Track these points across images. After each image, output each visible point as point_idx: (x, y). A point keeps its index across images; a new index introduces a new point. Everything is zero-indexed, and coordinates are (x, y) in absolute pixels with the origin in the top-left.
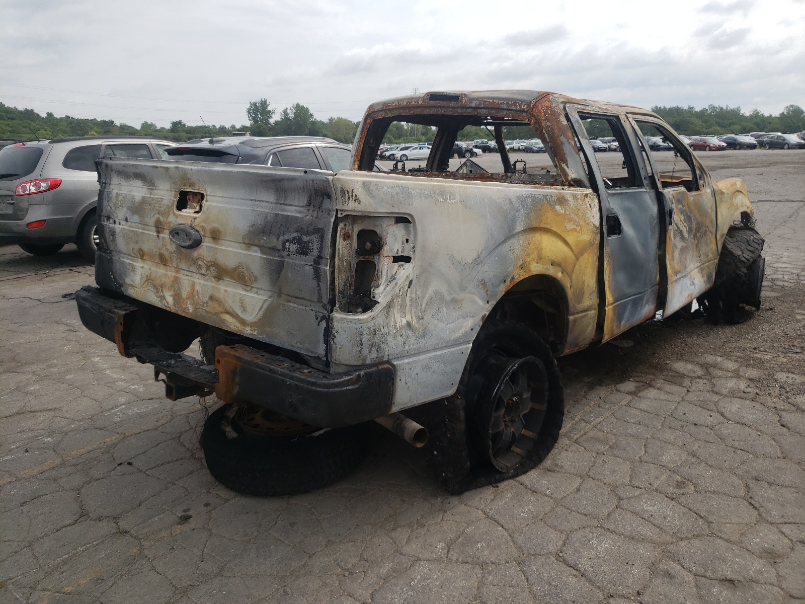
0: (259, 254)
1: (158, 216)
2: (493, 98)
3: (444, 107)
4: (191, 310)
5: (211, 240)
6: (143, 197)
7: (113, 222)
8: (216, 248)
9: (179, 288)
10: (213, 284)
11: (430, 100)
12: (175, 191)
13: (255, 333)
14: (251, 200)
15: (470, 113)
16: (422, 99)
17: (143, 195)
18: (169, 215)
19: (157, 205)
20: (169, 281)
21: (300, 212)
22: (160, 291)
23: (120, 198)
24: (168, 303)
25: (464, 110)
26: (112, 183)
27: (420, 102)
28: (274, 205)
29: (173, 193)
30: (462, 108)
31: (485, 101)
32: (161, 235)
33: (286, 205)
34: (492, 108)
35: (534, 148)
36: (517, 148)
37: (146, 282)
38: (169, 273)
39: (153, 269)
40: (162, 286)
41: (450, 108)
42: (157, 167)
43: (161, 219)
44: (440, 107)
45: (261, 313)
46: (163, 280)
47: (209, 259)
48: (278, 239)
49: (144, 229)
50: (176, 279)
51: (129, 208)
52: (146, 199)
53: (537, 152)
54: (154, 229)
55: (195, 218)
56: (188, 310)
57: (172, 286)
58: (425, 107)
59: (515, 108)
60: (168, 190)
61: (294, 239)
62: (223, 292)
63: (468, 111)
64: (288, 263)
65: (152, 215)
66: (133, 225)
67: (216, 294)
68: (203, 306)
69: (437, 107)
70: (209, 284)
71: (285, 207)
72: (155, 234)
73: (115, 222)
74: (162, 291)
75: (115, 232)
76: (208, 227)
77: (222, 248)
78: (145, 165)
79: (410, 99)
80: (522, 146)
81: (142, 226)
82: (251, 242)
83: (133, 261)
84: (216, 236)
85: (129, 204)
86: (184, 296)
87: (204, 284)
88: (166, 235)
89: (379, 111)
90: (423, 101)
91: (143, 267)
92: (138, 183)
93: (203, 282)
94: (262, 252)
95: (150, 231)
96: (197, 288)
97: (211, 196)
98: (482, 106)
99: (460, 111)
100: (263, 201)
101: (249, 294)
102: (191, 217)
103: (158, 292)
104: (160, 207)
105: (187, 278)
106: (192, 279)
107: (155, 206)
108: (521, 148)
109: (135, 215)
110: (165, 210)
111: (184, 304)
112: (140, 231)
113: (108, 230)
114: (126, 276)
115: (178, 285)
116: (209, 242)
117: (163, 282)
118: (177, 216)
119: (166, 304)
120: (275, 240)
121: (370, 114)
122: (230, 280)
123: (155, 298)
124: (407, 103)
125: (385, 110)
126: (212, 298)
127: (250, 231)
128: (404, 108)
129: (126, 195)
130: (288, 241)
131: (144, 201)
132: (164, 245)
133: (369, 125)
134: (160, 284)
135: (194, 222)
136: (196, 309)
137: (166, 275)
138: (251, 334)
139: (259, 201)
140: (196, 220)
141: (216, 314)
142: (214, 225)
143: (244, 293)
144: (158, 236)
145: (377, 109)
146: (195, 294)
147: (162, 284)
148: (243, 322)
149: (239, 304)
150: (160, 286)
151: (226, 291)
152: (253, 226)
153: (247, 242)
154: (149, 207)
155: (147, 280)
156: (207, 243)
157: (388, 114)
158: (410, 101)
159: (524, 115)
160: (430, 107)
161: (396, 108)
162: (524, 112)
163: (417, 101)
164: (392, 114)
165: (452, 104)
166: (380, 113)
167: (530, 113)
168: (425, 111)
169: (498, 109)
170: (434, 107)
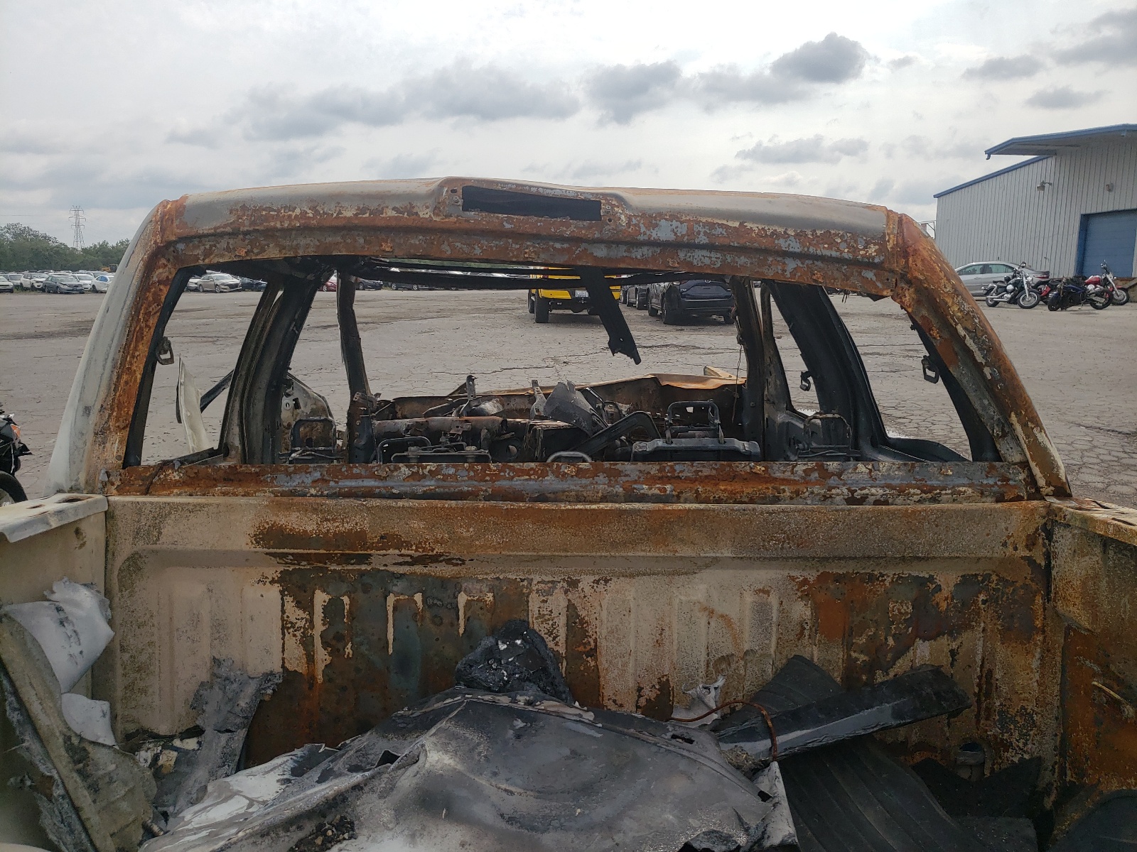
2: (742, 217)
3: (536, 237)
11: (465, 208)
15: (645, 260)
16: (430, 202)
25: (621, 252)
27: (425, 213)
30: (610, 243)
31: (712, 226)
34: (743, 250)
35: (62, 286)
36: (30, 286)
41: (562, 239)
44: (517, 236)
53: (68, 293)
58: (452, 230)
59: (834, 254)
63: (638, 253)
79: (370, 196)
80: (37, 282)
89: (217, 235)
90: (436, 210)
98: (703, 239)
99: (600, 252)
108: (36, 285)
121: (169, 244)
124: (362, 211)
125: (246, 233)
128: (347, 228)
133: (165, 290)
145: (206, 227)
157: (263, 250)
158: (374, 205)
159: (870, 275)
160: (469, 233)
161: (306, 229)
162: (870, 265)
163: (410, 210)
164: (282, 248)
165: (572, 227)
166: (223, 244)
167: (892, 271)
168: (445, 247)
169: (766, 251)
170: (485, 233)
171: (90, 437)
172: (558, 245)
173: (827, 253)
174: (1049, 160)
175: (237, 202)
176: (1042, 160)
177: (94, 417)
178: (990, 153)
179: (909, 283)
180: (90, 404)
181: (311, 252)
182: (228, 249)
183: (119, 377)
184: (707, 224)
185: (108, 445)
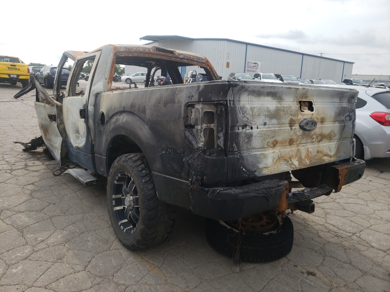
0: (338, 125)
1: (291, 117)
2: (190, 55)
3: (165, 56)
4: (308, 162)
5: (320, 123)
6: (276, 107)
7: (250, 129)
8: (323, 127)
9: (300, 154)
10: (317, 145)
11: (157, 51)
12: (297, 102)
13: (335, 159)
14: (332, 102)
15: (179, 60)
16: (152, 49)
17: (275, 106)
18: (298, 115)
19: (288, 111)
20: (294, 153)
21: (346, 105)
22: (289, 161)
23: (255, 110)
24: (295, 166)
25: (176, 59)
26: (241, 100)
27: (152, 51)
28: (339, 103)
29: (296, 103)
30: (175, 57)
32: (293, 128)
33: (342, 103)
34: (191, 60)
37: (279, 160)
38: (293, 149)
39: (282, 150)
40: (290, 158)
42: (291, 88)
43: (294, 118)
44: (163, 55)
45: (336, 149)
46: (290, 154)
47: (319, 133)
48: (344, 116)
49: (280, 127)
50: (298, 150)
51: (266, 116)
52: (279, 108)
54: (288, 125)
55: (313, 114)
56: (307, 163)
57: (297, 155)
58: (154, 54)
60: (292, 101)
61: (348, 115)
62: (322, 147)
64: (346, 125)
65: (287, 117)
66: (271, 126)
67: (320, 149)
68: (314, 158)
69: (161, 55)
70: (316, 146)
71: (342, 104)
72: (289, 128)
73: (252, 128)
74: (291, 161)
75: (252, 135)
76: (319, 117)
77: (325, 125)
78: (282, 87)
81: (279, 125)
82: (336, 120)
83: (264, 151)
84: (323, 121)
85: (266, 113)
86: (303, 158)
87: (313, 147)
88: (297, 127)
89: (123, 52)
91: (274, 152)
92: (269, 99)
93: (312, 146)
94: (339, 123)
95: (285, 127)
96: (310, 150)
97: (316, 102)
99: (173, 59)
100: (335, 102)
101: (331, 143)
102: (311, 114)
103: (288, 162)
104: (291, 112)
105: (304, 147)
106: (306, 147)
107: (287, 112)
109: (272, 120)
110: (295, 113)
111: (304, 162)
112: (277, 128)
113: (243, 135)
114: (259, 163)
115: (300, 153)
116: (320, 125)
117: (290, 155)
118: (303, 115)
119: (294, 167)
120: (343, 117)
122: (325, 140)
123: (287, 166)
124: (143, 50)
125: (127, 52)
126: (318, 152)
127: (335, 116)
129: (260, 107)
130: (346, 116)
131: (278, 110)
132: (295, 133)
134: (289, 157)
135: (313, 116)
136: (311, 161)
137: (292, 150)
138: (333, 160)
139: (334, 102)
140: (313, 115)
141: (320, 158)
142: (322, 116)
143: (329, 144)
144: (291, 129)
145: (122, 50)
146: (309, 153)
147: (290, 157)
148: (330, 157)
149: (329, 149)
150: (289, 158)
151: (323, 146)
152: (336, 113)
153: (334, 120)
154: (284, 113)
155: (279, 158)
156: (319, 125)
157: (129, 55)
158: (145, 49)
159: (204, 64)
160: (157, 54)
161: (136, 52)
162: (204, 63)
163: (149, 50)
164: (132, 55)
165: (170, 55)
166: (123, 53)
167: (206, 64)
168: (154, 56)
169: (193, 60)
170: (159, 55)
171: (107, 83)
172: (168, 57)
173: (200, 61)
174: (156, 43)
175: (125, 47)
176: (154, 43)
177: (107, 80)
178: (141, 39)
179: (208, 66)
180: (106, 78)
181: (136, 56)
182: (124, 54)
183: (110, 74)
184: (186, 56)
185: (109, 85)
